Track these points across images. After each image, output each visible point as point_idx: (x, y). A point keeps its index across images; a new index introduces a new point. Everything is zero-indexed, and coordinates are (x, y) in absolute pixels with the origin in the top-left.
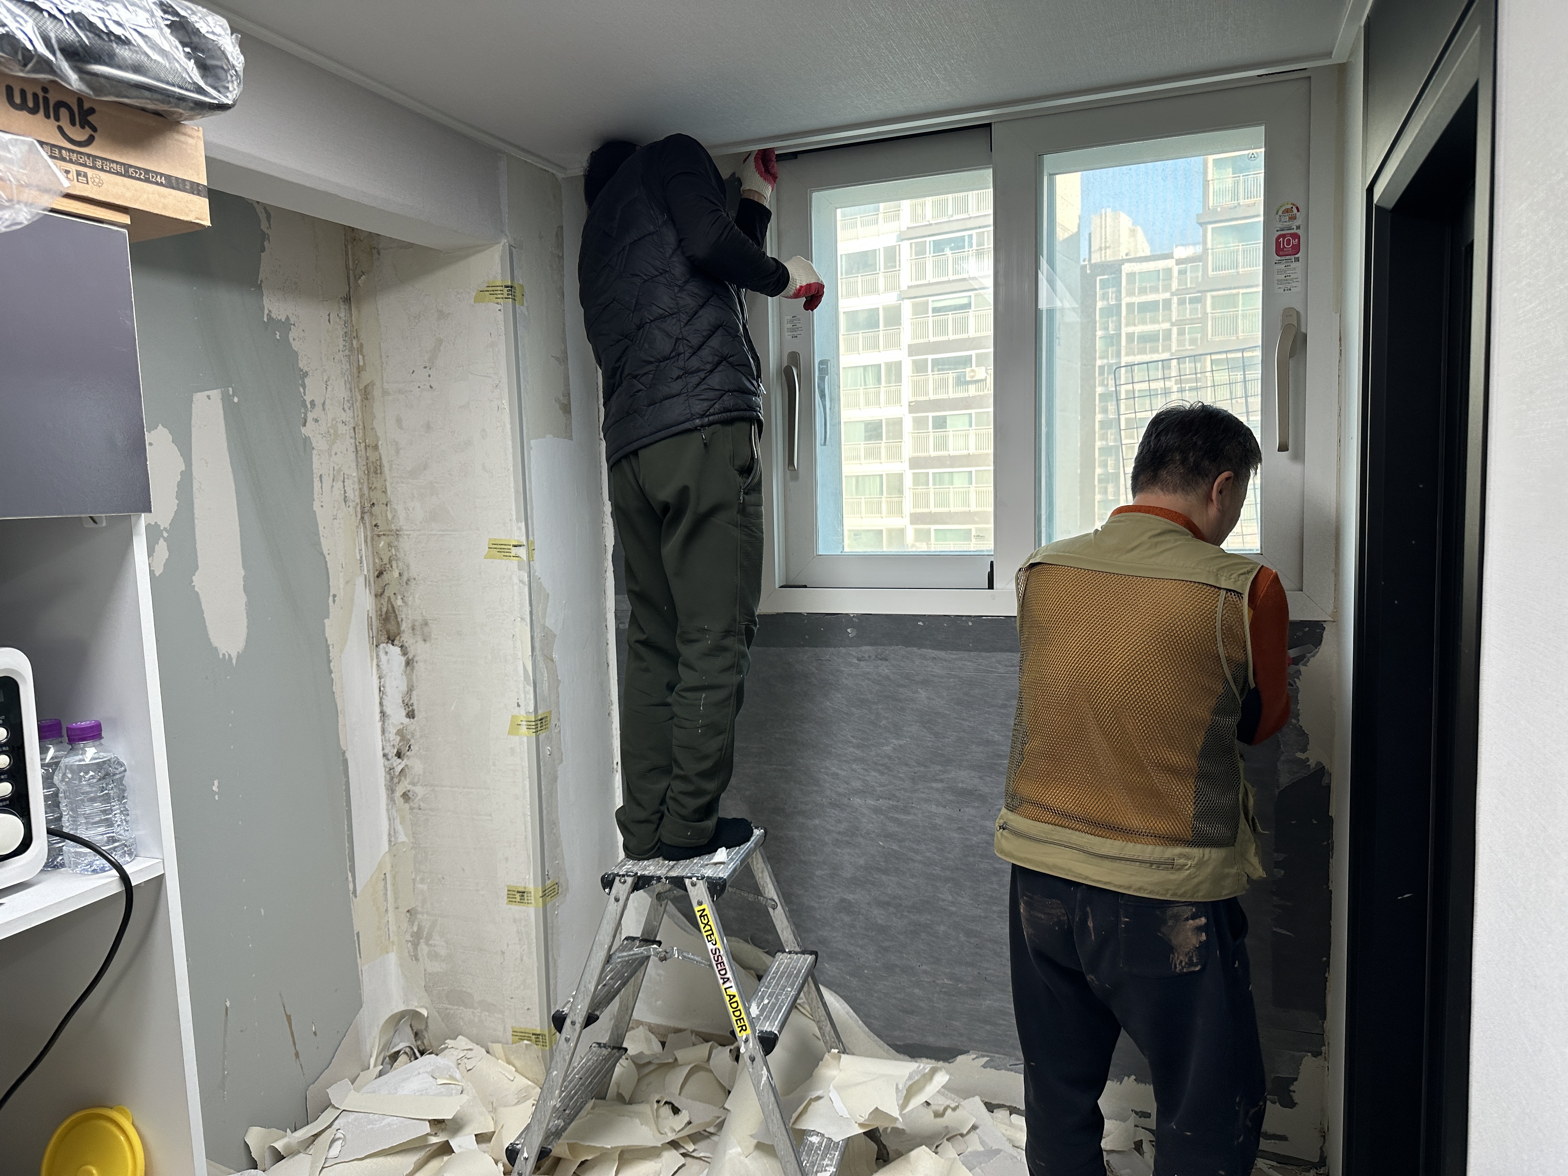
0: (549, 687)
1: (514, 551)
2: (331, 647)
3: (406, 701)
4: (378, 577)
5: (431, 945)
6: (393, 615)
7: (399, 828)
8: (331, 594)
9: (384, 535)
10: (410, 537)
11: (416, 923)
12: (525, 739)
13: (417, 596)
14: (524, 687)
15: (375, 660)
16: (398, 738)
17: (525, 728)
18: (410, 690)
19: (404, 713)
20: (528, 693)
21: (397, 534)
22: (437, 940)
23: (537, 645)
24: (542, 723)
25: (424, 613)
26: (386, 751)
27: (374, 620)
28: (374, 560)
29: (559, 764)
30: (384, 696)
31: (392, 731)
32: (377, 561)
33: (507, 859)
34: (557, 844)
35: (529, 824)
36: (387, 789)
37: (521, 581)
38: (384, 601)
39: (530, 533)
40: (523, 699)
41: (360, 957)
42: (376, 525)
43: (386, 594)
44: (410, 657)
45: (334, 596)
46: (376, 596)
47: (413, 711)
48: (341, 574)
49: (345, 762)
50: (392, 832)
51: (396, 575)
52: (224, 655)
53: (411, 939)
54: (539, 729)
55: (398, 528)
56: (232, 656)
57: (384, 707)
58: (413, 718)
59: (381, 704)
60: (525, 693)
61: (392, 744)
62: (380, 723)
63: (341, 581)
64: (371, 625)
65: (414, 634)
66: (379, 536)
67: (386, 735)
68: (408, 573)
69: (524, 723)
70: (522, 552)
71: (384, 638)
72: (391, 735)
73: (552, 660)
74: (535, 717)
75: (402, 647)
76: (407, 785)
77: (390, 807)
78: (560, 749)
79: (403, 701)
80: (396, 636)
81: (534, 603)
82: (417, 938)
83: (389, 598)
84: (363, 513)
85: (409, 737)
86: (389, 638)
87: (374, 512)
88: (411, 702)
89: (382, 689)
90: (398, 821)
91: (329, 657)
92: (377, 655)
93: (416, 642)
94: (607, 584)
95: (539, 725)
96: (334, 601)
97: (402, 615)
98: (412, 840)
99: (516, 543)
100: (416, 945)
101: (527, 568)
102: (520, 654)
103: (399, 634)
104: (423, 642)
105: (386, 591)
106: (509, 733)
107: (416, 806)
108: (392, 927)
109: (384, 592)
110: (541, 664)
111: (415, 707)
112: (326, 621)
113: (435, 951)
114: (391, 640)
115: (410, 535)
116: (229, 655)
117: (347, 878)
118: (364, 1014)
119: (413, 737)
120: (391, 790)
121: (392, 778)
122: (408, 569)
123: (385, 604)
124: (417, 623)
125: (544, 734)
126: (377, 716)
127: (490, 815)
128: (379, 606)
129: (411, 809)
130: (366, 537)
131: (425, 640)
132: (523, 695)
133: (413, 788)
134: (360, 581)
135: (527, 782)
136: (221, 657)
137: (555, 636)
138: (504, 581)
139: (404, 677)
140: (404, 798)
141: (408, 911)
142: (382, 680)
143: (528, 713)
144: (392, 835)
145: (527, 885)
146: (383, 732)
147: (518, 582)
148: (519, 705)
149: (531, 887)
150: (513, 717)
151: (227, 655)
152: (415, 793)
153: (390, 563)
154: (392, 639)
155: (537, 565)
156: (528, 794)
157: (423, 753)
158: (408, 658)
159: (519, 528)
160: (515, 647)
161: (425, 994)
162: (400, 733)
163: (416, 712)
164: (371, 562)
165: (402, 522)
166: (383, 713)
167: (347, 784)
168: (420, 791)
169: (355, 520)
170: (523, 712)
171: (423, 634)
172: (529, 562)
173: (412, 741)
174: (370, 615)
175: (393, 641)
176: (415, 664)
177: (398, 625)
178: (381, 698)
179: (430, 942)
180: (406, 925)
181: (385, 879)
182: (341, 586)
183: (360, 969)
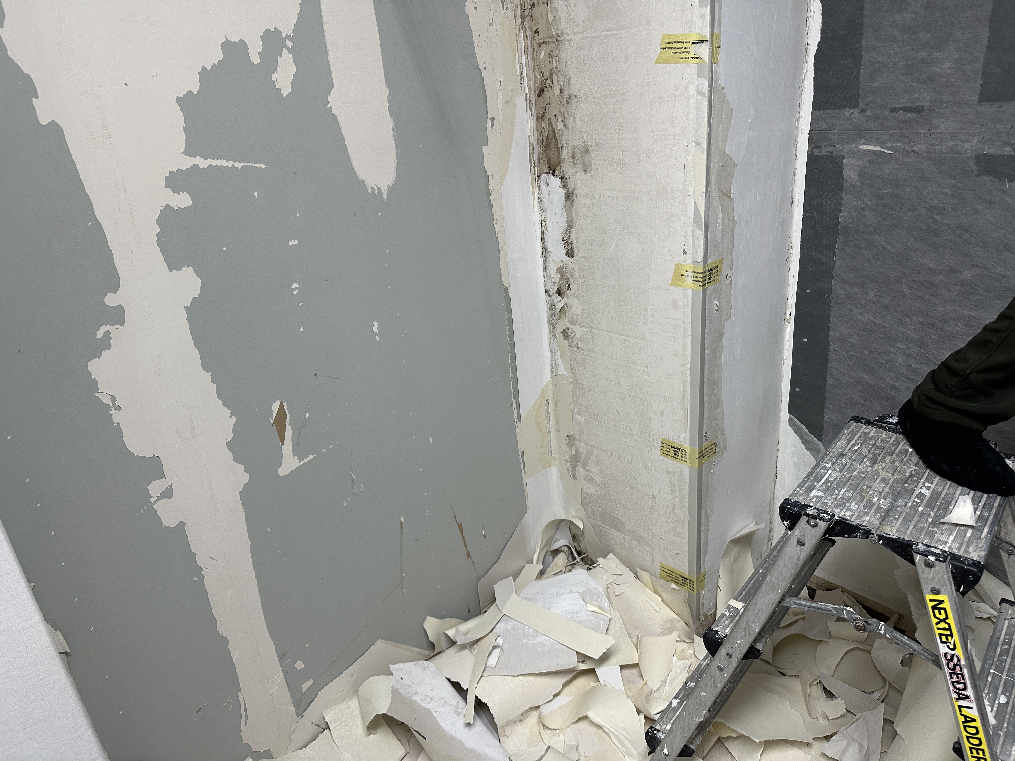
0: (723, 229)
1: (693, 50)
2: (490, 178)
3: (566, 238)
4: (539, 96)
5: (587, 470)
6: (554, 141)
7: (560, 361)
8: (489, 117)
9: (544, 43)
10: (572, 42)
11: (574, 448)
12: (690, 292)
13: (578, 117)
14: (694, 231)
15: (537, 192)
16: (559, 276)
17: (690, 279)
18: (570, 227)
19: (563, 251)
20: (697, 238)
21: (558, 40)
22: (591, 467)
23: (713, 178)
24: (711, 274)
25: (585, 138)
26: (548, 288)
27: (535, 146)
28: (535, 76)
29: (726, 320)
30: (545, 231)
31: (553, 268)
32: (538, 76)
33: (662, 414)
34: (717, 404)
35: (688, 384)
36: (549, 324)
37: (700, 92)
38: (545, 125)
39: (716, 23)
40: (691, 246)
41: (525, 472)
42: (537, 32)
43: (547, 116)
44: (570, 190)
45: (493, 119)
46: (537, 118)
47: (572, 249)
48: (500, 93)
49: (508, 298)
50: (554, 364)
51: (557, 92)
52: (372, 188)
53: (570, 460)
54: (707, 281)
55: (559, 32)
56: (382, 190)
57: (546, 242)
58: (573, 257)
59: (543, 239)
60: (694, 237)
61: (553, 281)
62: (542, 259)
63: (500, 100)
64: (533, 152)
65: (574, 164)
66: (539, 45)
67: (548, 271)
68: (569, 89)
69: (691, 274)
70: (704, 51)
71: (545, 168)
72: (552, 272)
73: (729, 197)
74: (704, 267)
75: (562, 178)
76: (566, 323)
77: (552, 340)
78: (729, 303)
79: (563, 238)
80: (557, 166)
81: (714, 122)
82: (575, 460)
83: (550, 120)
84: (523, 17)
85: (568, 276)
86: (550, 168)
87: (534, 15)
88: (571, 240)
89: (544, 223)
90: (558, 355)
91: (489, 189)
92: (539, 187)
93: (576, 172)
94: (803, 96)
95: (708, 277)
96: (492, 125)
97: (563, 141)
98: (571, 375)
99: (696, 39)
100: (574, 466)
101: (707, 74)
102: (691, 189)
103: (560, 163)
104: (583, 173)
105: (547, 112)
106: (671, 285)
107: (575, 344)
108: (554, 445)
109: (544, 113)
110: (716, 202)
111: (574, 245)
112: (484, 148)
113: (590, 476)
114: (552, 170)
115: (571, 40)
116: (379, 189)
117: (512, 405)
118: (529, 519)
119: (572, 276)
120: (553, 325)
121: (553, 314)
122: (569, 84)
123: (546, 127)
124: (577, 151)
125: (712, 287)
126: (539, 251)
127: (647, 367)
128: (540, 130)
129: (571, 346)
130: (526, 47)
131: (585, 171)
132: (691, 241)
133: (573, 327)
134: (521, 101)
135: (689, 341)
136: (370, 191)
137: (735, 165)
138: (678, 93)
139: (564, 212)
140: (563, 335)
141: (568, 436)
142: (544, 214)
143: (695, 262)
144: (553, 367)
145: (682, 443)
146: (545, 268)
147: (695, 93)
148: (685, 253)
149: (686, 446)
150: (678, 266)
151: (376, 188)
152: (574, 331)
153: (550, 77)
154: (553, 168)
155: (721, 69)
156: (689, 352)
157: (582, 294)
158: (568, 191)
159: (703, 16)
160: (685, 181)
161: (581, 508)
162: (560, 270)
163: (575, 251)
164: (532, 78)
165: (563, 25)
166: (544, 249)
167: (510, 319)
168: (578, 331)
169: (513, 26)
170: (690, 262)
171: (583, 163)
172: (712, 64)
173: (571, 281)
174: (532, 141)
175: (554, 171)
176: (575, 197)
177: (559, 152)
178: (543, 234)
179: (586, 467)
180: (566, 447)
181: (548, 404)
182: (500, 107)
183: (524, 482)
